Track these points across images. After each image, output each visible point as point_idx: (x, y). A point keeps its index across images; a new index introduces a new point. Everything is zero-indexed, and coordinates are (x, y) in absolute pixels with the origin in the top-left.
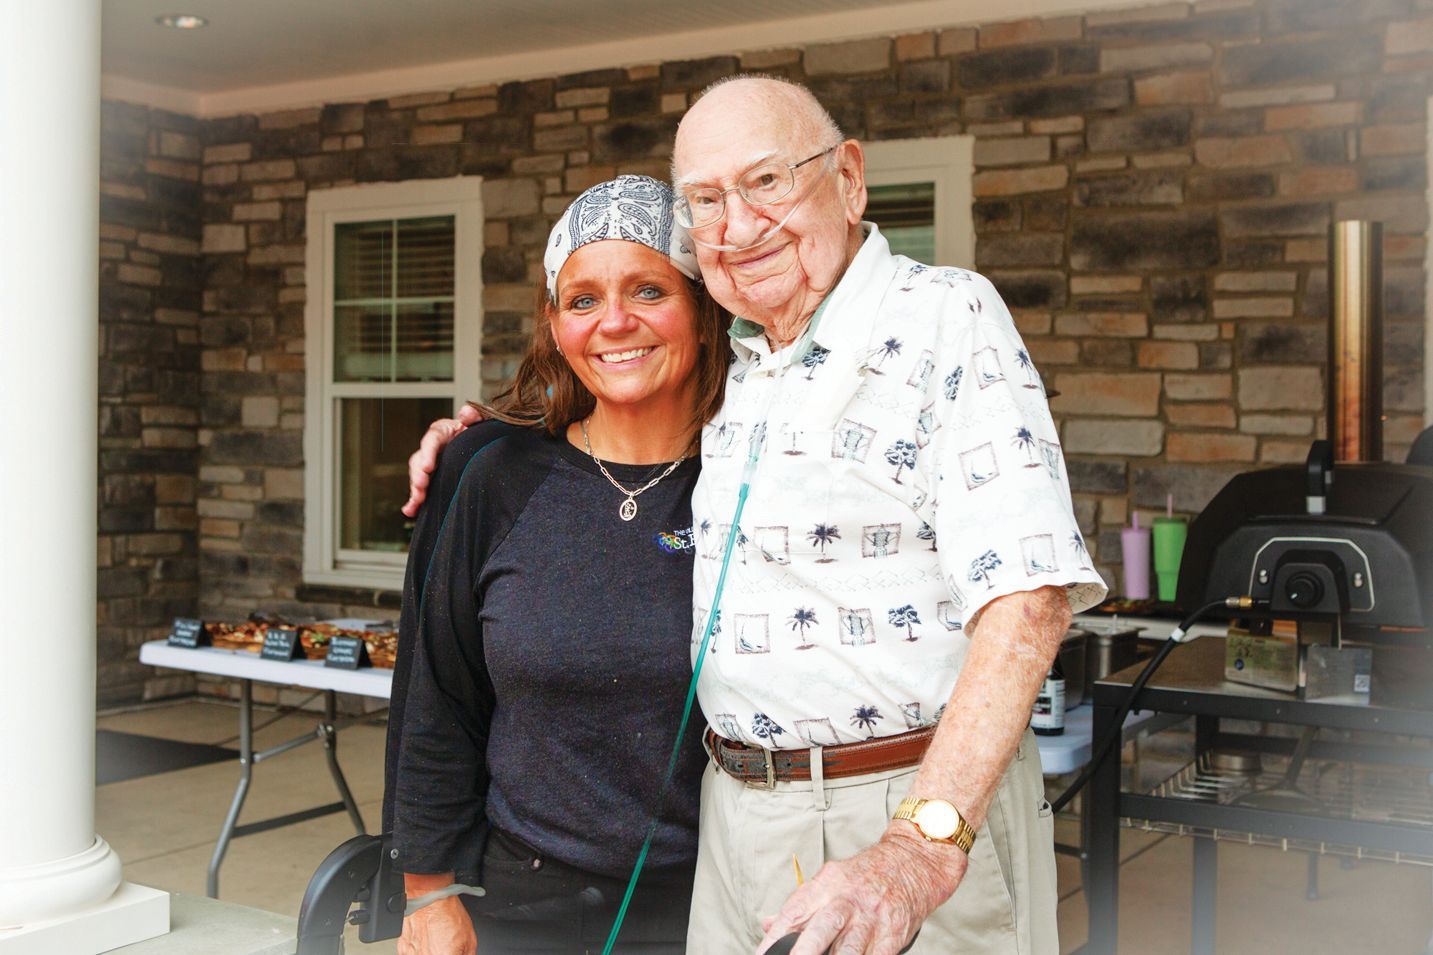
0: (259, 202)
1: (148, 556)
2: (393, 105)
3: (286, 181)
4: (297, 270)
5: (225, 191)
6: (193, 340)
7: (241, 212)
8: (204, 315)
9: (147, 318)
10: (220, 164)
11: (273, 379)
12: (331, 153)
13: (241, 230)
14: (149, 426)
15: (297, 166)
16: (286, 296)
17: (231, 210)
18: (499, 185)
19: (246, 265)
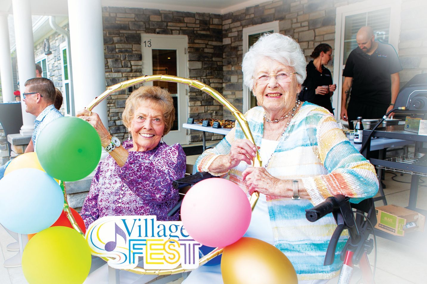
0: (233, 32)
1: (212, 110)
2: (260, 6)
3: (238, 27)
4: (241, 46)
5: (226, 30)
6: (221, 64)
7: (230, 35)
8: (223, 58)
9: (211, 60)
10: (226, 24)
11: (237, 71)
12: (247, 19)
13: (230, 39)
14: (212, 83)
15: (241, 23)
16: (239, 53)
17: (228, 34)
18: (283, 22)
19: (231, 47)
